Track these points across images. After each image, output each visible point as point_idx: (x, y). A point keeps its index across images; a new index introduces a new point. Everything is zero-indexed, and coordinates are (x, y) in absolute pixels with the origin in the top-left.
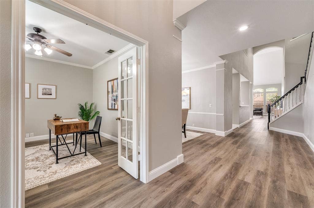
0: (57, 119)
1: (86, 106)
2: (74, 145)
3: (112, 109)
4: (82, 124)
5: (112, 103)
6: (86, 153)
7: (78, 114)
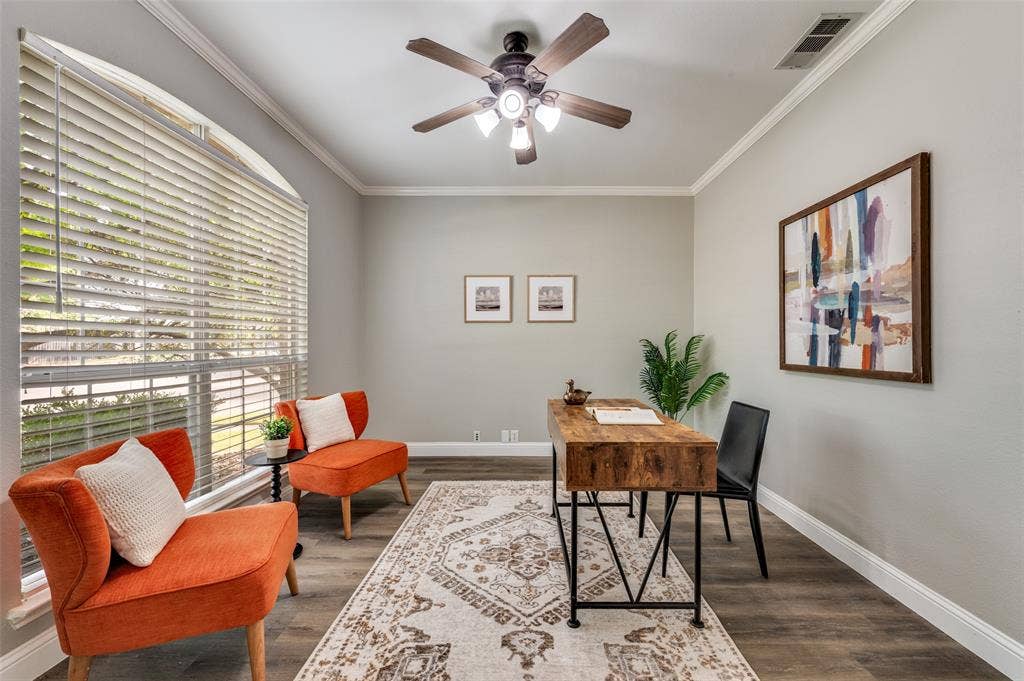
0: (576, 401)
1: (668, 349)
2: (631, 515)
3: (812, 369)
4: (684, 453)
5: (814, 339)
6: (696, 606)
7: (639, 381)
